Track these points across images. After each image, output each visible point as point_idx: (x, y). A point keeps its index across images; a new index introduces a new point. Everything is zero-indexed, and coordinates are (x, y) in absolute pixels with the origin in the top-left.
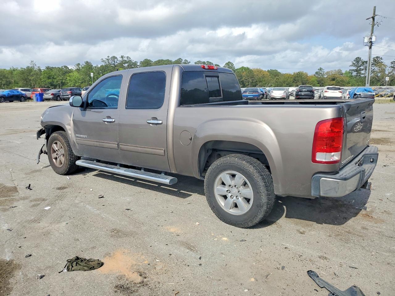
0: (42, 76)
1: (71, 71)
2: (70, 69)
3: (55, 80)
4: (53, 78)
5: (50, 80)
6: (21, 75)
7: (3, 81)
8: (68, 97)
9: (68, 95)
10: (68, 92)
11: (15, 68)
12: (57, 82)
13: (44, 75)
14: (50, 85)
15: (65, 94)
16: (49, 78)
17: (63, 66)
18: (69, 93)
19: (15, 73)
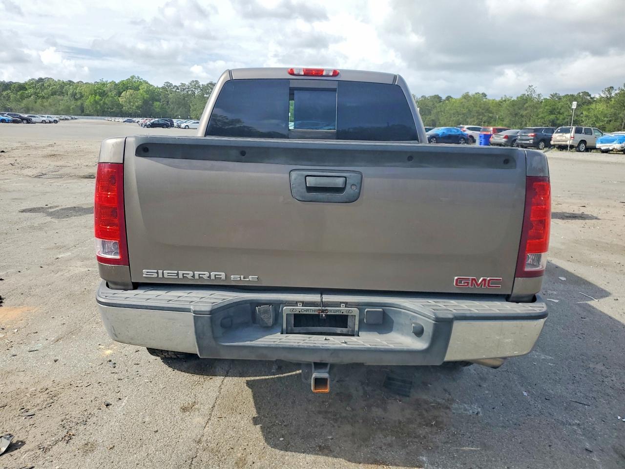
0: (541, 110)
1: (593, 101)
2: (592, 96)
3: (561, 116)
4: (559, 113)
5: (552, 117)
6: (510, 109)
7: (485, 116)
8: (528, 142)
9: (528, 140)
10: (530, 134)
11: (508, 97)
12: (564, 119)
13: (545, 108)
14: (550, 124)
15: (524, 138)
16: (551, 113)
17: (581, 92)
18: (532, 136)
19: (505, 105)
